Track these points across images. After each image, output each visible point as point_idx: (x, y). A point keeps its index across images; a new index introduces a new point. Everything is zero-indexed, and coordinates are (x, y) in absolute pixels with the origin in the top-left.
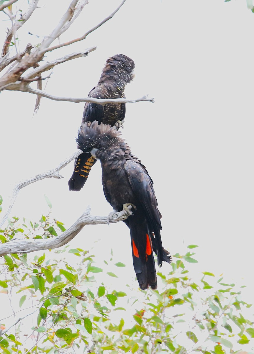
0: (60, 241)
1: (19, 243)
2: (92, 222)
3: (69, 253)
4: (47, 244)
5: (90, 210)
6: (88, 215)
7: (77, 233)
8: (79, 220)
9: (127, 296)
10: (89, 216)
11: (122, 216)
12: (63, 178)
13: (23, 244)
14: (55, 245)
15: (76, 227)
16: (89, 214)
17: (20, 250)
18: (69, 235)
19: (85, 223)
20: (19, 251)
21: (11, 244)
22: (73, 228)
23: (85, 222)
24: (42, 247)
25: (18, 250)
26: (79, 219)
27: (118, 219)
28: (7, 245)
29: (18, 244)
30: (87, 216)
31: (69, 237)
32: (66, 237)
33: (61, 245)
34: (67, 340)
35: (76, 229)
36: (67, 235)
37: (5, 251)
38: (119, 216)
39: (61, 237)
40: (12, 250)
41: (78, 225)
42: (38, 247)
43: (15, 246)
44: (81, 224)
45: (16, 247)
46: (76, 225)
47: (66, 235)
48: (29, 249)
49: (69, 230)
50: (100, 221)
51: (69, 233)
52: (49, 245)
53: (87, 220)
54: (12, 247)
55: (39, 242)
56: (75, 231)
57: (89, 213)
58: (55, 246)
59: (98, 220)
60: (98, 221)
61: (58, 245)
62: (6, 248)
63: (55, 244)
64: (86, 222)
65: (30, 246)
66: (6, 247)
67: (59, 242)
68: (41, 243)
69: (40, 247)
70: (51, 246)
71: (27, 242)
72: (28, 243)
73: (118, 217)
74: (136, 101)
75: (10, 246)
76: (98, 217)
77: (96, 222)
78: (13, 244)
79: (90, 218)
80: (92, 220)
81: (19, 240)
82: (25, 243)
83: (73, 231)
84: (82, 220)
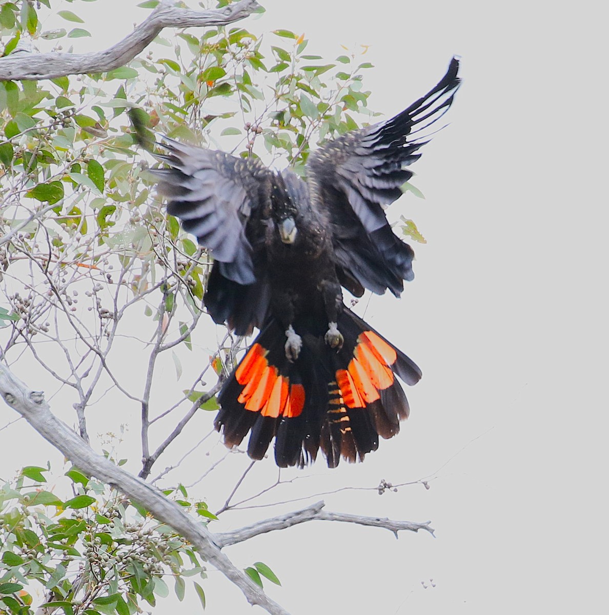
0: (114, 59)
1: (29, 60)
2: (179, 21)
3: (70, 37)
4: (86, 62)
6: (170, 7)
8: (152, 18)
10: (171, 9)
11: (239, 12)
13: (36, 60)
14: (102, 66)
15: (145, 31)
17: (28, 74)
18: (131, 46)
19: (165, 23)
20: (26, 76)
21: (10, 61)
22: (139, 33)
23: (163, 21)
24: (74, 69)
25: (26, 73)
26: (151, 16)
27: (232, 17)
28: (3, 63)
29: (25, 62)
30: (167, 10)
31: (131, 52)
32: (125, 50)
33: (115, 67)
35: (145, 36)
39: (115, 50)
40: (13, 73)
41: (149, 28)
42: (66, 68)
43: (19, 65)
44: (155, 25)
45: (21, 68)
46: (146, 27)
48: (48, 72)
49: (132, 36)
50: (196, 20)
51: (131, 43)
52: (89, 66)
53: (169, 18)
54: (14, 68)
55: (69, 59)
56: (143, 38)
58: (101, 68)
59: (191, 18)
60: (191, 21)
61: (109, 65)
63: (103, 64)
64: (167, 21)
65: (52, 66)
67: (109, 61)
68: (73, 60)
69: (71, 68)
70: (92, 67)
71: (45, 58)
72: (47, 60)
73: (232, 13)
75: (8, 65)
76: (190, 13)
77: (188, 23)
78: (14, 61)
79: (175, 15)
80: (179, 19)
81: (28, 53)
82: (41, 60)
83: (141, 38)
84: (159, 17)
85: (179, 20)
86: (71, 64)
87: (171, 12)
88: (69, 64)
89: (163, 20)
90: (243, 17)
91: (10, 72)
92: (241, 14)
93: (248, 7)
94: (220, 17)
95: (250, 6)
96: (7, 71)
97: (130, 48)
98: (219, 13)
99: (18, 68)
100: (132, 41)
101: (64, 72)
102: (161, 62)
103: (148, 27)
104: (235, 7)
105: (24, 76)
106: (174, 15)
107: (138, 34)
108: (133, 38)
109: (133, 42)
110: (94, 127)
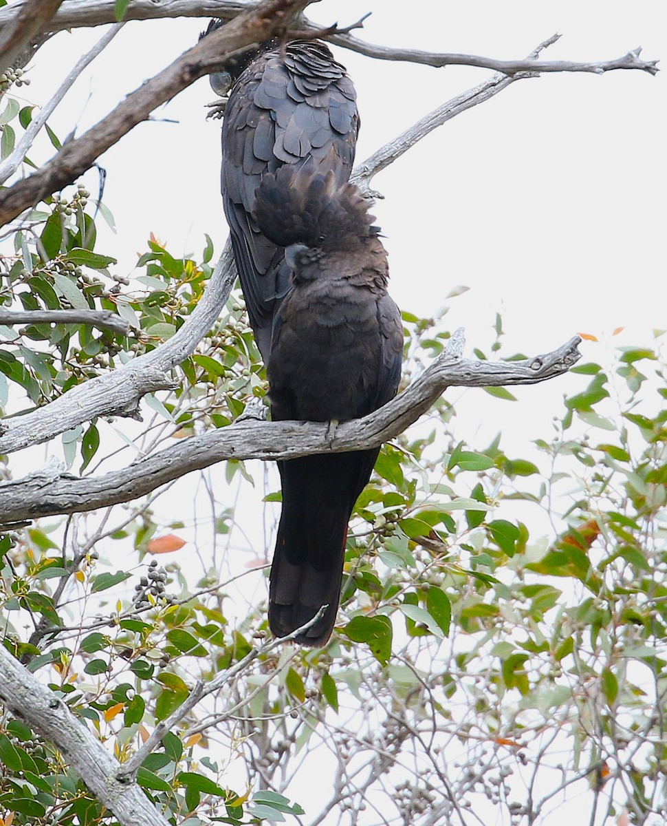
0: (376, 431)
1: (258, 431)
2: (469, 378)
5: (462, 344)
6: (456, 357)
7: (423, 409)
8: (431, 372)
9: (538, 472)
10: (459, 360)
11: (553, 365)
12: (382, 198)
14: (360, 440)
15: (420, 391)
16: (459, 355)
17: (258, 451)
18: (400, 413)
19: (449, 381)
21: (234, 433)
22: (413, 394)
23: (447, 378)
25: (255, 449)
26: (429, 369)
27: (540, 373)
28: (222, 436)
29: (254, 434)
30: (453, 362)
31: (401, 420)
32: (392, 417)
34: (378, 652)
35: (420, 398)
36: (396, 414)
37: (216, 451)
38: (544, 365)
39: (380, 417)
40: (236, 449)
41: (427, 387)
42: (311, 443)
43: (245, 438)
44: (435, 383)
45: (249, 442)
46: (422, 385)
47: (394, 412)
48: (286, 448)
49: (403, 399)
50: (492, 376)
51: (400, 408)
53: (455, 373)
54: (238, 442)
55: (315, 431)
56: (418, 401)
57: (461, 354)
58: (359, 443)
59: (486, 373)
60: (484, 378)
61: (370, 440)
62: (221, 444)
63: (361, 437)
64: (451, 378)
65: (291, 439)
66: (219, 441)
67: (371, 433)
69: (318, 443)
70: (347, 442)
71: (282, 428)
72: (284, 431)
73: (542, 367)
74: (605, 69)
75: (231, 439)
76: (484, 366)
77: (480, 381)
78: (239, 433)
79: (463, 368)
80: (467, 374)
81: (259, 422)
82: (277, 432)
83: (414, 402)
84: (441, 372)
85: (469, 376)
86: (318, 438)
87: (458, 364)
88: (315, 437)
89: (448, 375)
90: (558, 373)
91: (233, 449)
92: (556, 368)
93: (565, 358)
94: (525, 373)
95: (568, 357)
96: (228, 446)
97: (400, 415)
98: (524, 366)
99: (244, 443)
100: (403, 404)
101: (308, 448)
102: (601, 448)
103: (425, 385)
104: (546, 358)
105: (252, 454)
106: (461, 369)
107: (411, 395)
108: (404, 401)
109: (403, 407)
110: (427, 537)
